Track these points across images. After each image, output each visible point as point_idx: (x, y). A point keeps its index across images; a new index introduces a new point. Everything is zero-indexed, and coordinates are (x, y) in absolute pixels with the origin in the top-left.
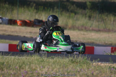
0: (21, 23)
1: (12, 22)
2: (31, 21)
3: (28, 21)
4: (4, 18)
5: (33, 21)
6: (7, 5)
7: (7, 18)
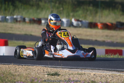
0: (102, 26)
1: (92, 25)
2: (112, 24)
3: (109, 24)
4: (84, 21)
5: (115, 24)
6: (91, 8)
7: (87, 21)
